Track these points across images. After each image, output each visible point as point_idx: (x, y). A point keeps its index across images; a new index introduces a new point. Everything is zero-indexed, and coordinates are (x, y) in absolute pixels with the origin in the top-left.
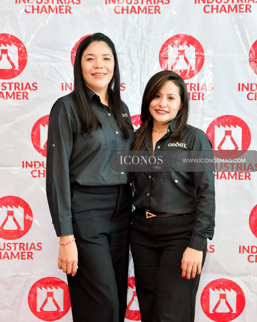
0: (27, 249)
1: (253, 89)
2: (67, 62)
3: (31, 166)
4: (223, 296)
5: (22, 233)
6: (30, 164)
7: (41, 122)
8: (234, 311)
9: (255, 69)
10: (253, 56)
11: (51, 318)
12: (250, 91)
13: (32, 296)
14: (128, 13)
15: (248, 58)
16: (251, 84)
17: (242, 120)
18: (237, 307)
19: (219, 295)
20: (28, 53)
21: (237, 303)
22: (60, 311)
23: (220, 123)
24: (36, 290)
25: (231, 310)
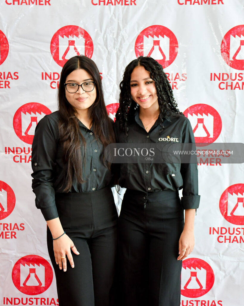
0: (11, 229)
1: (224, 79)
2: (46, 52)
3: (13, 152)
4: (194, 274)
5: (6, 214)
6: (12, 150)
7: (22, 110)
8: (204, 288)
9: (226, 60)
10: (225, 46)
11: (33, 293)
12: (221, 81)
13: (16, 272)
14: (104, 4)
15: (220, 49)
16: (223, 74)
17: (214, 108)
18: (207, 284)
19: (190, 273)
20: (9, 44)
21: (207, 280)
22: (42, 286)
23: (193, 111)
24: (20, 267)
25: (201, 287)
